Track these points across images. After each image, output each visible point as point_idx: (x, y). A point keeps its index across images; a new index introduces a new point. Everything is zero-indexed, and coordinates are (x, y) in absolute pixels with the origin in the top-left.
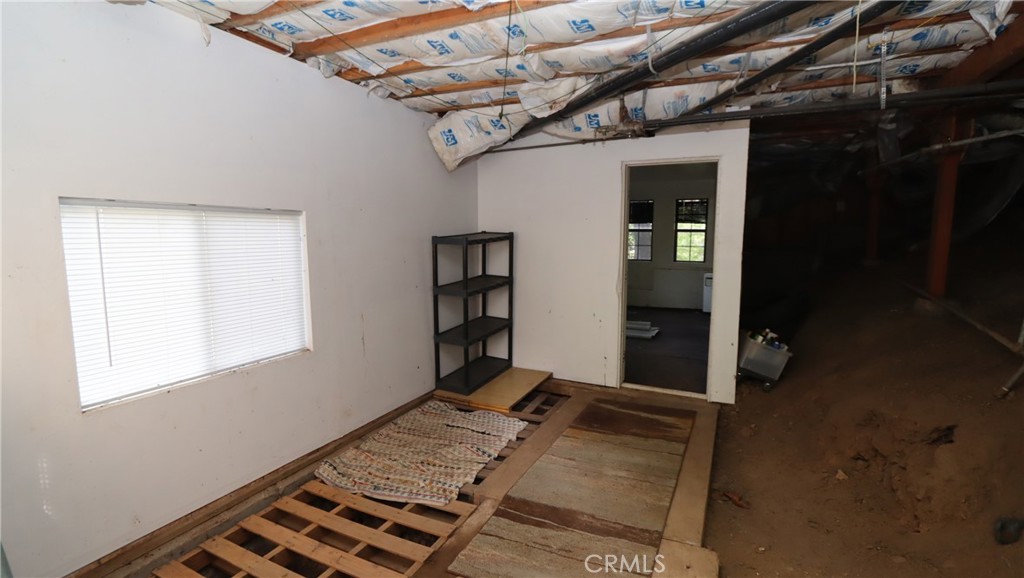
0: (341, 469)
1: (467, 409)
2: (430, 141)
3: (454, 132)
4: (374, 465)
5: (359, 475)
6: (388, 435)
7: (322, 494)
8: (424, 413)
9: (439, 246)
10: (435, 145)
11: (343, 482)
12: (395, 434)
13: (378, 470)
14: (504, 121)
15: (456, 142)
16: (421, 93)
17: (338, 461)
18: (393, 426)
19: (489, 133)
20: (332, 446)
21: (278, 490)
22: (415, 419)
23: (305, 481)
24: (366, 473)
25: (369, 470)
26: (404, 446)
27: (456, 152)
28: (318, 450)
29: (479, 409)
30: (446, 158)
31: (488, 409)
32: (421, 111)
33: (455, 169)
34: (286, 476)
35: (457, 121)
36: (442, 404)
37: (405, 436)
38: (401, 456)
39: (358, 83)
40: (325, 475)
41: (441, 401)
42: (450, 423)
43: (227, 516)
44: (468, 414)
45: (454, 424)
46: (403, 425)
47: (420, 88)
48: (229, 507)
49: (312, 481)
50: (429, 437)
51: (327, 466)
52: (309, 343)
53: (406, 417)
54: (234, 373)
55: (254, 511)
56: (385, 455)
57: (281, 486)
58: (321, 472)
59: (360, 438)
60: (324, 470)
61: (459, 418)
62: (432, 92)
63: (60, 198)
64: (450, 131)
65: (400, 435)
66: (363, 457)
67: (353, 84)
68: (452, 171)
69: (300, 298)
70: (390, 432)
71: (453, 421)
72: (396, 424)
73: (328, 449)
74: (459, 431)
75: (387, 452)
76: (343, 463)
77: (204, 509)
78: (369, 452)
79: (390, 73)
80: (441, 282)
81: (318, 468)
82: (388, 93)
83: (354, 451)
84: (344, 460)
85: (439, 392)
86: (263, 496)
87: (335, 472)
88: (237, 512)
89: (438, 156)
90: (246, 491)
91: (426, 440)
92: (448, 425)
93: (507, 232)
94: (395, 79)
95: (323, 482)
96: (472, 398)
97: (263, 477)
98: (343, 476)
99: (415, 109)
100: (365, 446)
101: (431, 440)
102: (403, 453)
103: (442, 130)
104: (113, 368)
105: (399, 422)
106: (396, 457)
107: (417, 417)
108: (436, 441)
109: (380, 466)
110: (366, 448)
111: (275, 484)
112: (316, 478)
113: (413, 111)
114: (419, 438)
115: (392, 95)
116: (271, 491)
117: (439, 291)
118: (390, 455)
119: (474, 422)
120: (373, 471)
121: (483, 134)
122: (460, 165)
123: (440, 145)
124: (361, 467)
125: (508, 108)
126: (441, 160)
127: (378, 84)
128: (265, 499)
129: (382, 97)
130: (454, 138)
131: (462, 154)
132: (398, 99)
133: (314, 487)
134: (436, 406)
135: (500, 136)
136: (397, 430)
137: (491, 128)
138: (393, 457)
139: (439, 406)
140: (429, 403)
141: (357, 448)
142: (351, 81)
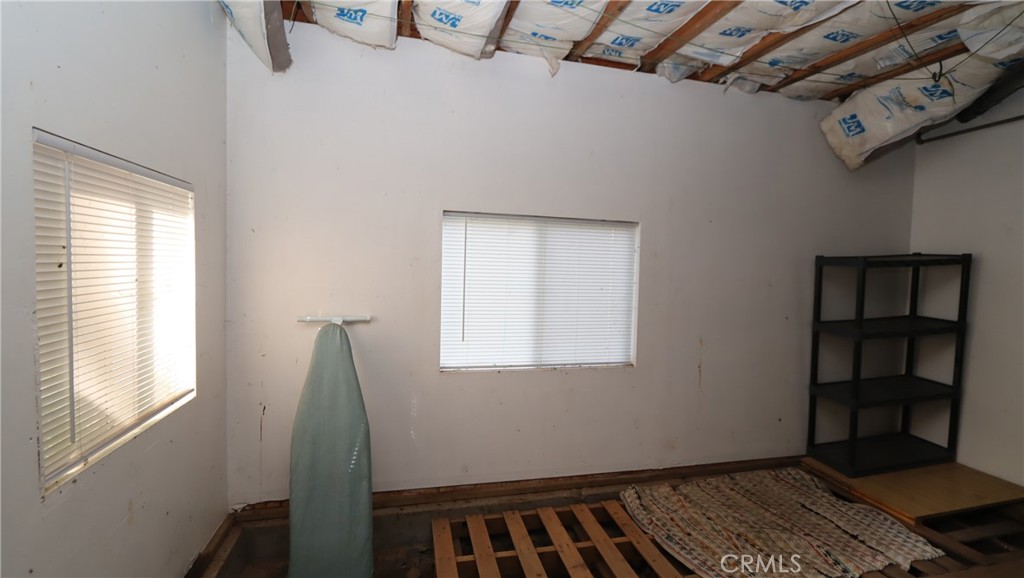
0: (646, 501)
1: (844, 496)
2: (823, 134)
3: (860, 117)
4: (680, 512)
5: (660, 515)
6: (717, 488)
7: (615, 517)
8: (777, 479)
9: (826, 269)
10: (831, 139)
11: (641, 515)
12: (727, 490)
13: (682, 519)
14: (944, 85)
15: (863, 130)
16: (801, 74)
17: (648, 492)
18: (727, 480)
19: (921, 108)
20: (647, 475)
21: (581, 494)
22: (761, 482)
23: (608, 497)
24: (667, 516)
25: (673, 515)
26: (729, 507)
27: (863, 143)
28: (632, 472)
29: (864, 502)
30: (846, 153)
31: (878, 507)
32: (808, 98)
33: (861, 166)
34: (592, 485)
35: (865, 102)
36: (807, 477)
37: (739, 496)
38: (719, 516)
39: (717, 82)
40: (629, 500)
41: (809, 472)
42: (807, 504)
43: (531, 497)
44: (841, 502)
45: (813, 507)
46: (743, 484)
47: (797, 67)
48: (536, 491)
49: (614, 501)
50: (767, 510)
51: (633, 491)
52: (633, 359)
53: (750, 475)
54: (555, 370)
55: (554, 504)
56: (702, 507)
57: (585, 492)
58: (626, 495)
59: (683, 478)
60: (629, 495)
61: (824, 503)
62: (816, 69)
63: (445, 211)
64: (854, 117)
65: (733, 493)
66: (675, 499)
67: (712, 85)
68: (856, 169)
69: (629, 311)
70: (722, 486)
71: (813, 504)
72: (732, 479)
73: (643, 475)
74: (814, 519)
75: (705, 505)
76: (652, 495)
77: (516, 484)
78: (686, 497)
79: (747, 59)
80: (826, 316)
81: (625, 491)
82: (758, 86)
83: (668, 489)
84: (655, 494)
85: (810, 461)
86: (565, 494)
87: (638, 502)
88: (539, 498)
89: (834, 153)
90: (553, 483)
91: (762, 511)
92: (803, 506)
93: (960, 253)
94: (756, 64)
95: (624, 507)
96: (855, 483)
97: (571, 477)
98: (645, 509)
99: (799, 98)
100: (685, 489)
101: (768, 515)
102: (722, 515)
103: (841, 118)
104: (465, 342)
105: (738, 478)
106: (712, 516)
107: (766, 481)
108: (774, 518)
109: (686, 516)
110: (684, 492)
111: (581, 488)
112: (619, 499)
113: (798, 102)
114: (754, 506)
115: (763, 87)
116: (573, 493)
117: (821, 329)
118: (707, 510)
119: (844, 516)
120: (676, 518)
121: (909, 111)
122: (868, 160)
123: (837, 136)
124: (668, 509)
125: (949, 63)
126: (838, 157)
127: (737, 75)
128: (566, 498)
129: (750, 92)
130: (859, 125)
131: (872, 144)
132: (774, 89)
133: (613, 508)
134: (798, 477)
135: (941, 109)
136: (731, 486)
137: (924, 100)
138: (709, 514)
139: (803, 478)
140: (789, 469)
141: (674, 488)
142: (709, 81)
